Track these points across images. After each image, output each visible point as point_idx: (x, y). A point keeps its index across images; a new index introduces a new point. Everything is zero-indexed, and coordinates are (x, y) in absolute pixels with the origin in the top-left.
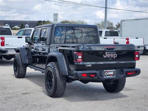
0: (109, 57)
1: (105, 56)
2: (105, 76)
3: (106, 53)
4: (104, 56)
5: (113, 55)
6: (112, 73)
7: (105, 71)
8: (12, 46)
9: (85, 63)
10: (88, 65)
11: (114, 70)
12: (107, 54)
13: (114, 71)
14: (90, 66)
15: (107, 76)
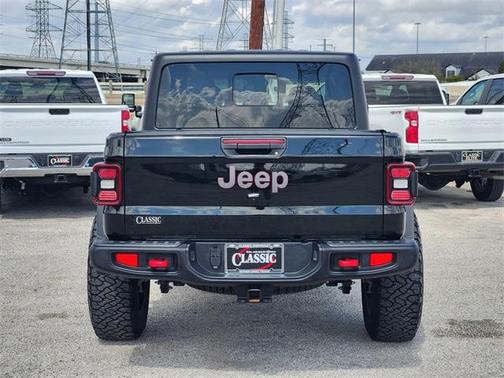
0: (250, 185)
1: (227, 180)
2: (231, 266)
3: (232, 168)
4: (221, 181)
5: (267, 179)
6: (268, 258)
7: (232, 246)
8: (26, 144)
9: (130, 210)
10: (144, 216)
11: (277, 245)
12: (238, 172)
13: (278, 250)
14: (156, 220)
15: (241, 271)
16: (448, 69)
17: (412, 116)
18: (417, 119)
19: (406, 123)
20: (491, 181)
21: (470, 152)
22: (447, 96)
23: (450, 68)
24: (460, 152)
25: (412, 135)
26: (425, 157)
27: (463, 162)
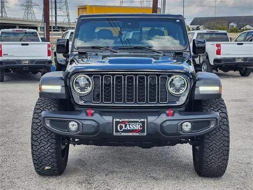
16: (230, 24)
17: (218, 46)
18: (220, 46)
19: (216, 48)
20: (246, 69)
21: (239, 58)
22: (231, 38)
23: (232, 24)
24: (235, 58)
25: (218, 52)
26: (223, 60)
27: (236, 62)
